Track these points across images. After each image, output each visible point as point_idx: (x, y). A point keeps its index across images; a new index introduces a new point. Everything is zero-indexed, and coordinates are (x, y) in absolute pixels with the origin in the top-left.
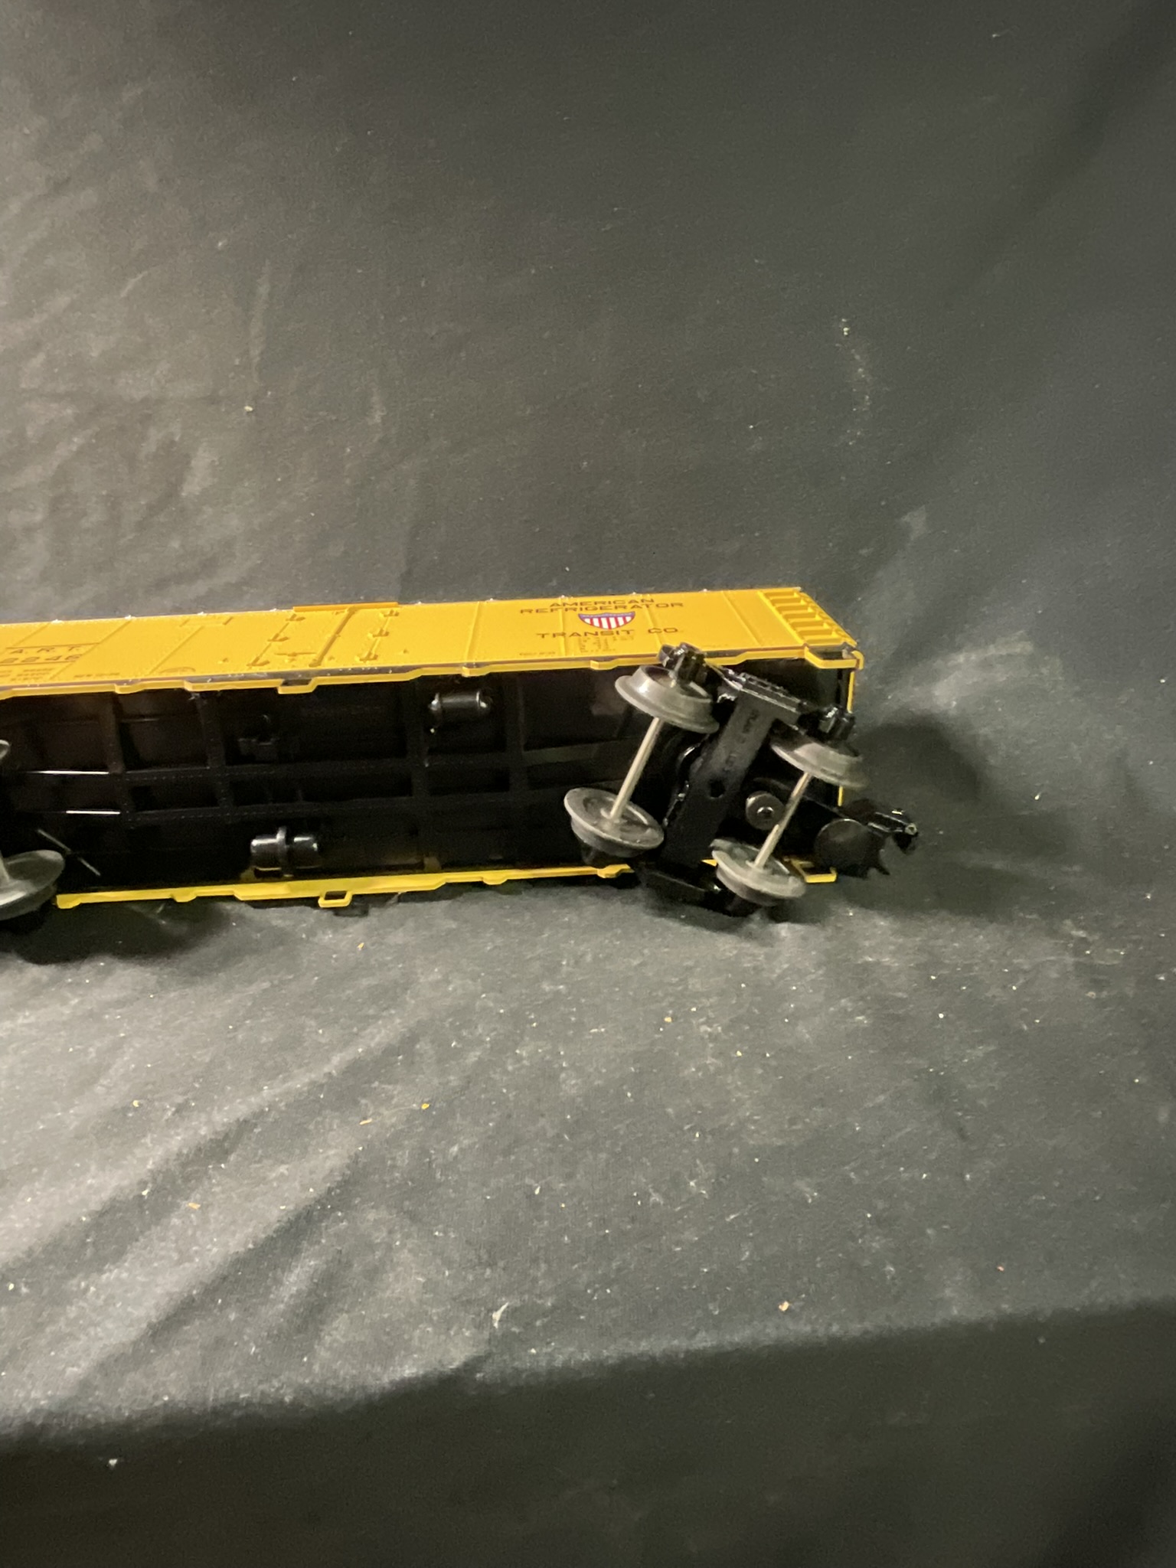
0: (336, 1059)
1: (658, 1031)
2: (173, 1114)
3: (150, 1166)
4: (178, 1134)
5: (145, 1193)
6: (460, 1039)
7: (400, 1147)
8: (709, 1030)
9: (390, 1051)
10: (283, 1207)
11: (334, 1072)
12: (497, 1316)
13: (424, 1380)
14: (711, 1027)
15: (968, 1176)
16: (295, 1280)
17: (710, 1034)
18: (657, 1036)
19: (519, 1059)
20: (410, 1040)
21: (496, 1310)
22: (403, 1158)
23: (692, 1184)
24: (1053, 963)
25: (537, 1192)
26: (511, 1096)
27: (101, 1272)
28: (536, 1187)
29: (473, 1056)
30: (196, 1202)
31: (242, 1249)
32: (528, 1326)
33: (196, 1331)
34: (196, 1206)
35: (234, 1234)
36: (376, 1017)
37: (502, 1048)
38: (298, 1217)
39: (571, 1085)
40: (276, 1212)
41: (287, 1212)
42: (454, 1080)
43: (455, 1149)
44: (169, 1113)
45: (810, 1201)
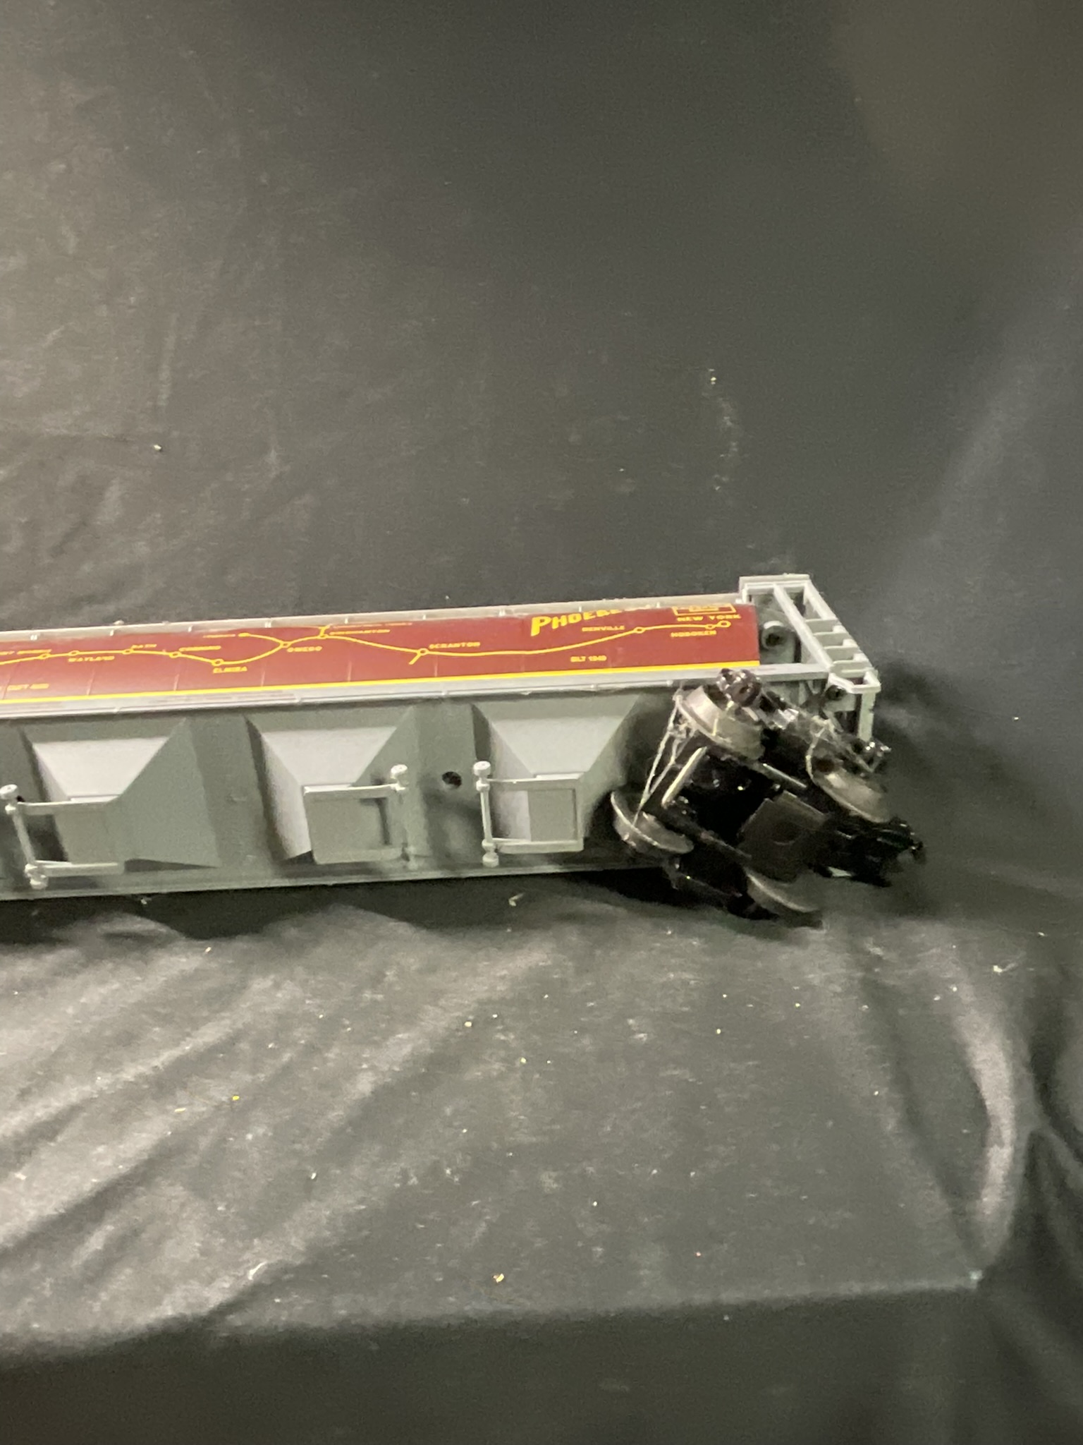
0: (165, 1055)
1: (455, 1036)
4: (18, 1116)
6: (276, 1040)
7: (205, 1133)
8: (502, 1037)
9: (214, 1049)
10: (95, 1180)
11: (161, 1066)
12: (253, 1271)
15: (693, 1174)
17: (502, 1042)
18: (453, 1040)
19: (326, 1061)
20: (233, 1040)
23: (448, 1172)
25: (314, 1176)
28: (312, 1173)
29: (286, 1057)
30: (24, 1174)
34: (23, 1177)
35: (50, 1200)
36: (209, 1019)
38: (106, 1189)
40: (90, 1183)
41: (98, 1184)
42: (263, 1077)
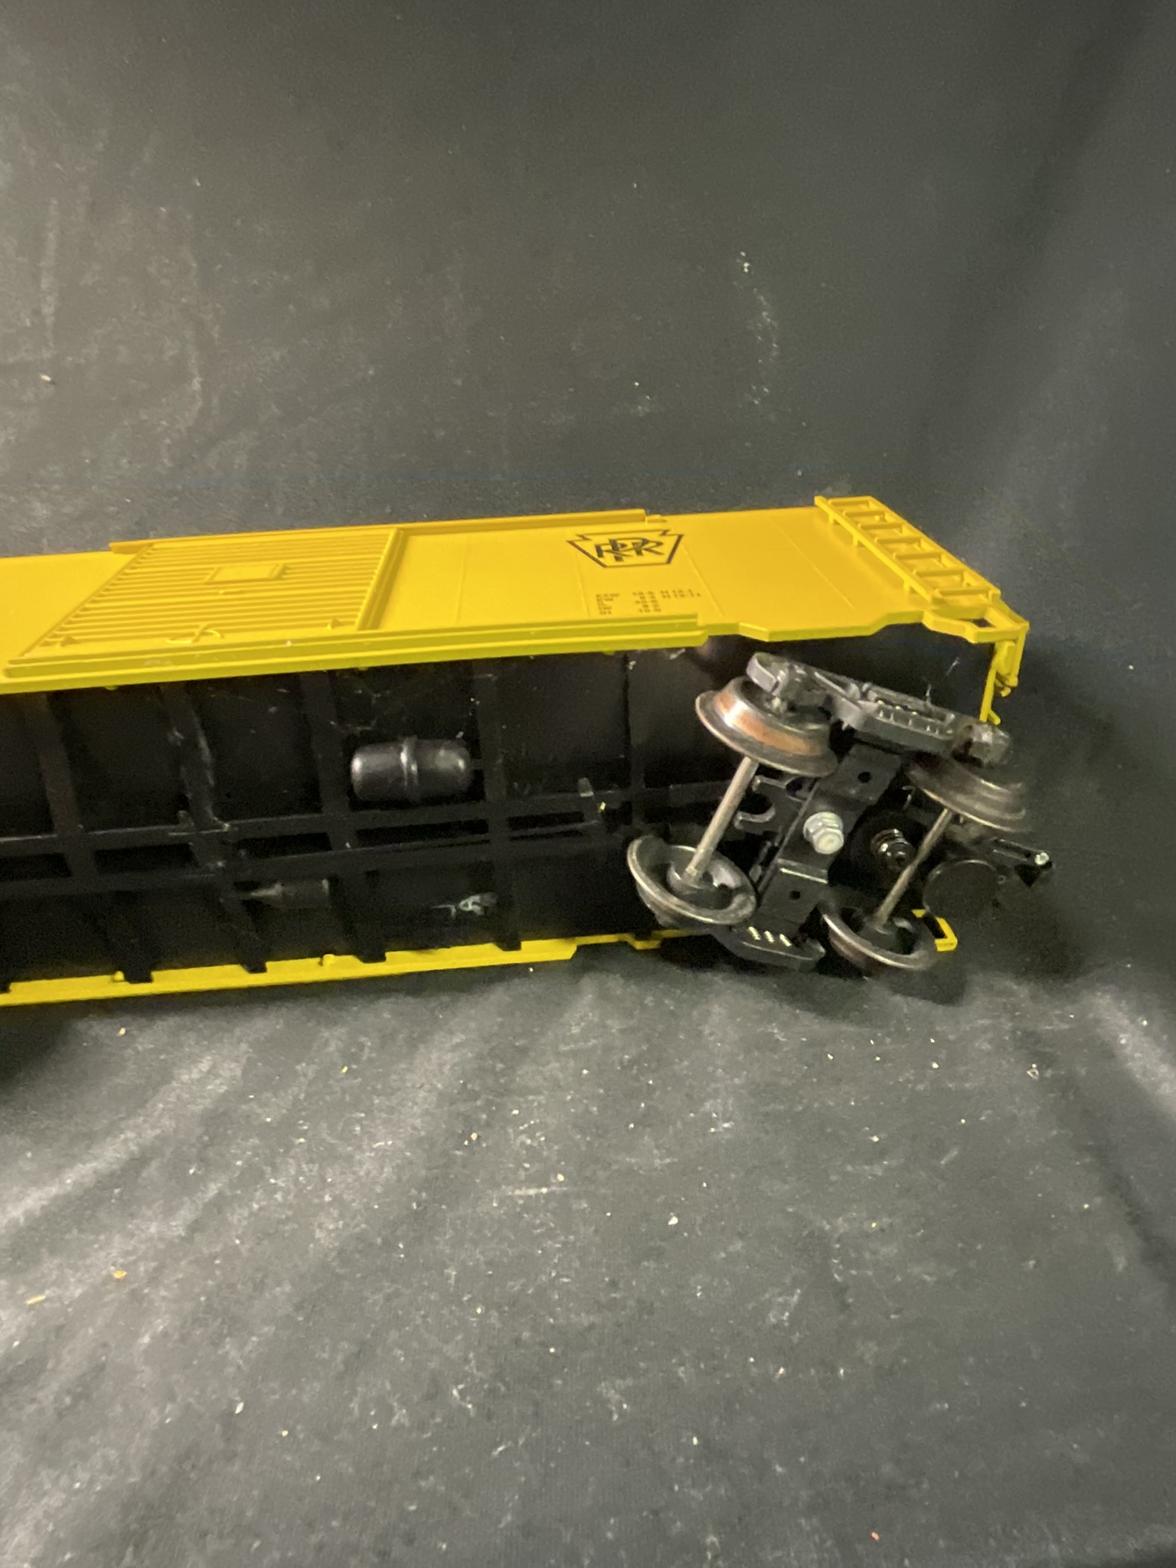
1: (460, 1147)
6: (203, 1161)
7: (74, 1338)
8: (529, 1142)
9: (107, 1182)
11: (22, 1218)
14: (532, 1137)
17: (529, 1148)
18: (458, 1153)
19: (271, 1191)
22: (72, 1358)
24: (985, 1030)
25: (239, 1409)
26: (244, 1250)
28: (238, 1402)
36: (108, 1131)
37: (254, 1176)
39: (327, 1232)
42: (177, 1227)
43: (146, 1339)
45: (615, 1417)
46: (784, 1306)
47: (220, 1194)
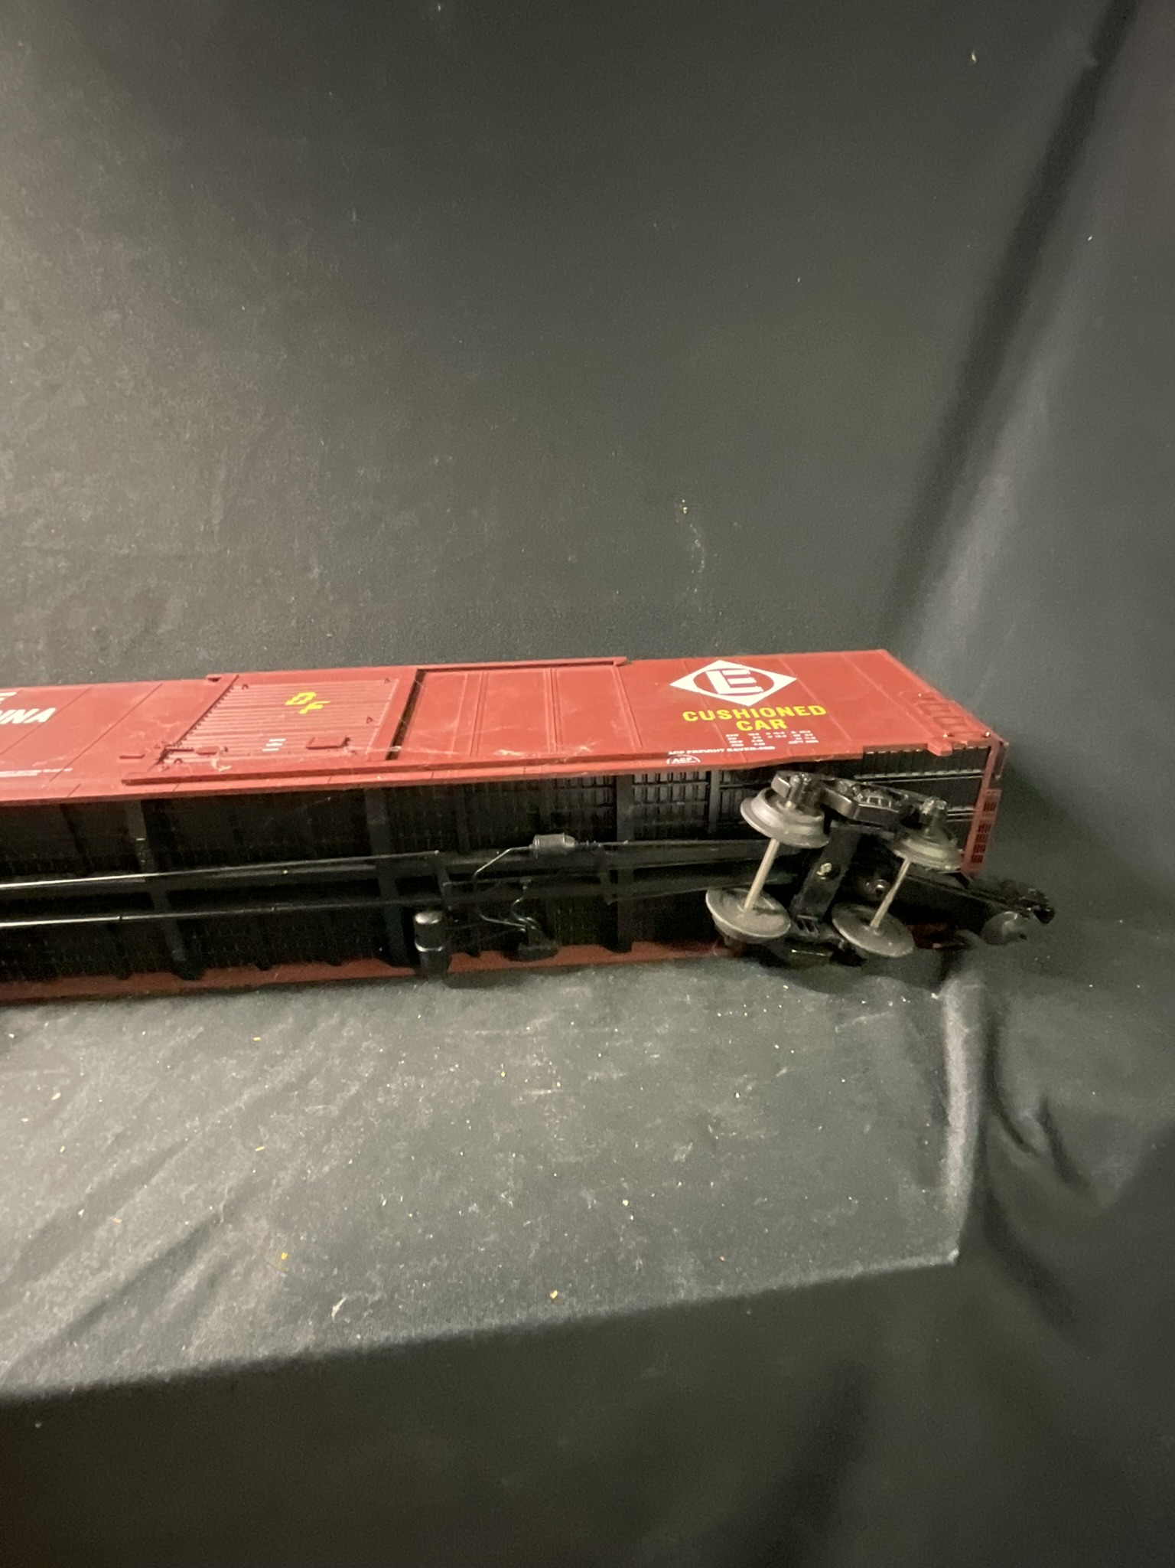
0: (245, 1097)
2: (113, 1142)
3: (88, 1190)
4: (115, 1162)
5: (81, 1213)
7: (285, 1168)
9: (288, 1087)
10: (187, 1223)
11: (243, 1107)
12: (336, 1309)
13: (273, 1361)
14: (541, 1061)
15: (712, 1184)
16: (189, 1281)
17: (539, 1068)
19: (388, 1091)
20: (305, 1078)
21: (336, 1305)
22: (286, 1178)
23: (503, 1196)
25: (384, 1203)
26: (376, 1124)
27: (36, 1279)
29: (353, 1090)
30: (119, 1218)
31: (150, 1259)
32: (359, 1317)
33: (104, 1326)
34: (119, 1221)
35: (145, 1246)
36: (283, 1057)
37: (375, 1083)
38: (197, 1231)
39: (424, 1115)
40: (183, 1226)
41: (191, 1227)
43: (327, 1169)
44: (109, 1142)
45: (590, 1207)
46: (683, 1152)
47: (358, 1093)
